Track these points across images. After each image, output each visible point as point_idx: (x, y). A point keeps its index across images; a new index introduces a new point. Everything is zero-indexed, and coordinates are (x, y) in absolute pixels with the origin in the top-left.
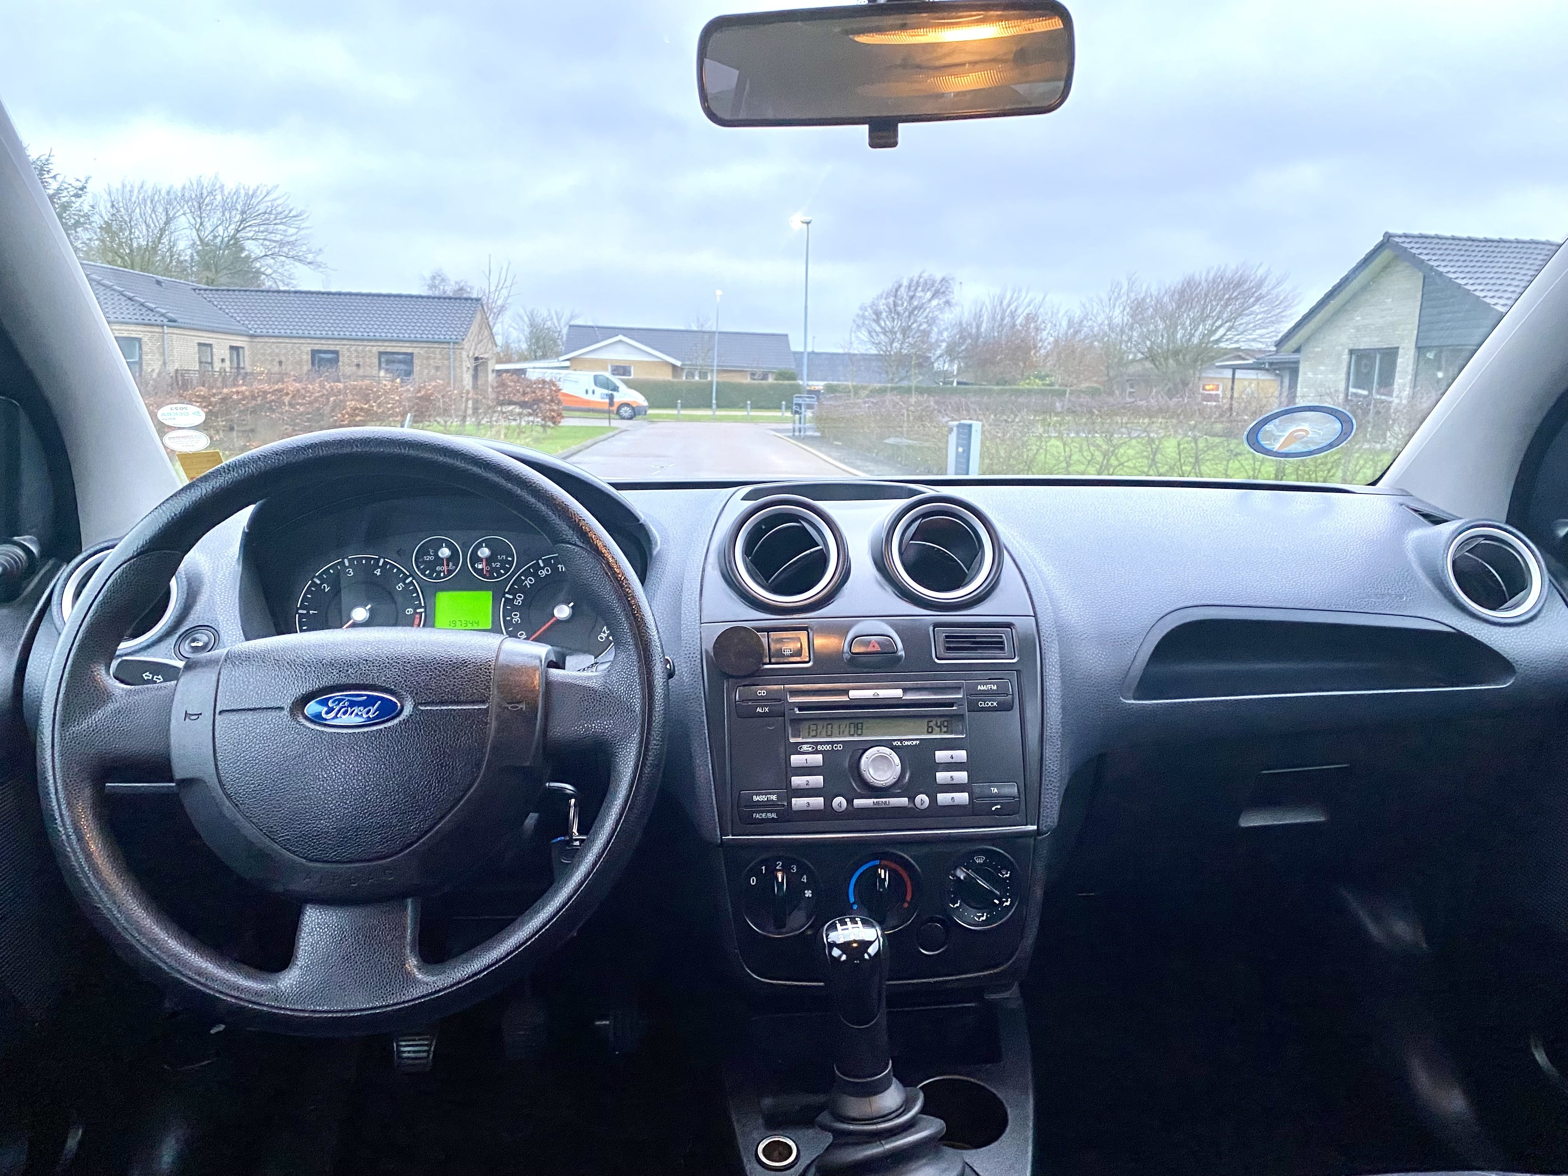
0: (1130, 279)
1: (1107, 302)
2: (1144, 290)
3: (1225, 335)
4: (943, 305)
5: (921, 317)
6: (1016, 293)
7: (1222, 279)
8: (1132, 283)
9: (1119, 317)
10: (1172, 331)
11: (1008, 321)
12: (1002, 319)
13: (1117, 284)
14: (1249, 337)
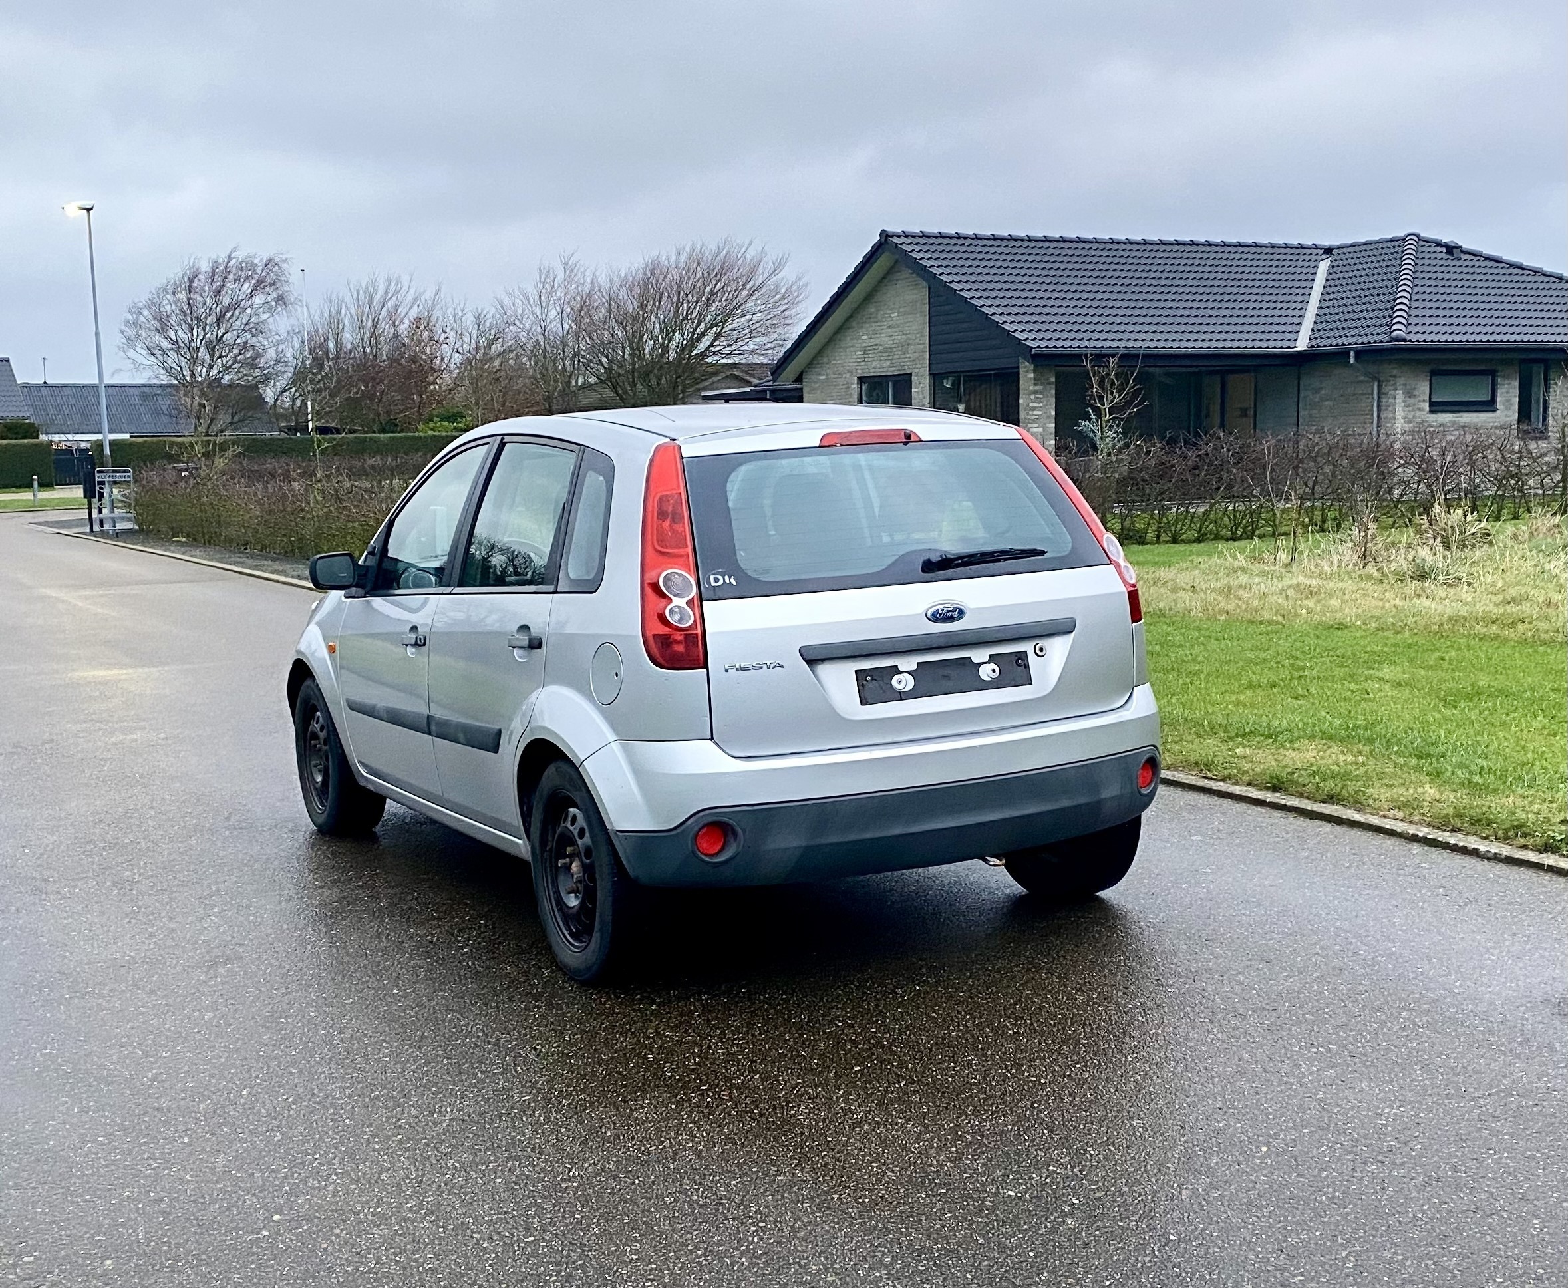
0: (566, 265)
1: (537, 298)
2: (589, 281)
3: (711, 345)
4: (273, 304)
5: (238, 323)
6: (393, 284)
7: (699, 264)
8: (569, 269)
9: (557, 323)
10: (636, 342)
11: (385, 328)
12: (375, 326)
13: (549, 272)
14: (745, 348)
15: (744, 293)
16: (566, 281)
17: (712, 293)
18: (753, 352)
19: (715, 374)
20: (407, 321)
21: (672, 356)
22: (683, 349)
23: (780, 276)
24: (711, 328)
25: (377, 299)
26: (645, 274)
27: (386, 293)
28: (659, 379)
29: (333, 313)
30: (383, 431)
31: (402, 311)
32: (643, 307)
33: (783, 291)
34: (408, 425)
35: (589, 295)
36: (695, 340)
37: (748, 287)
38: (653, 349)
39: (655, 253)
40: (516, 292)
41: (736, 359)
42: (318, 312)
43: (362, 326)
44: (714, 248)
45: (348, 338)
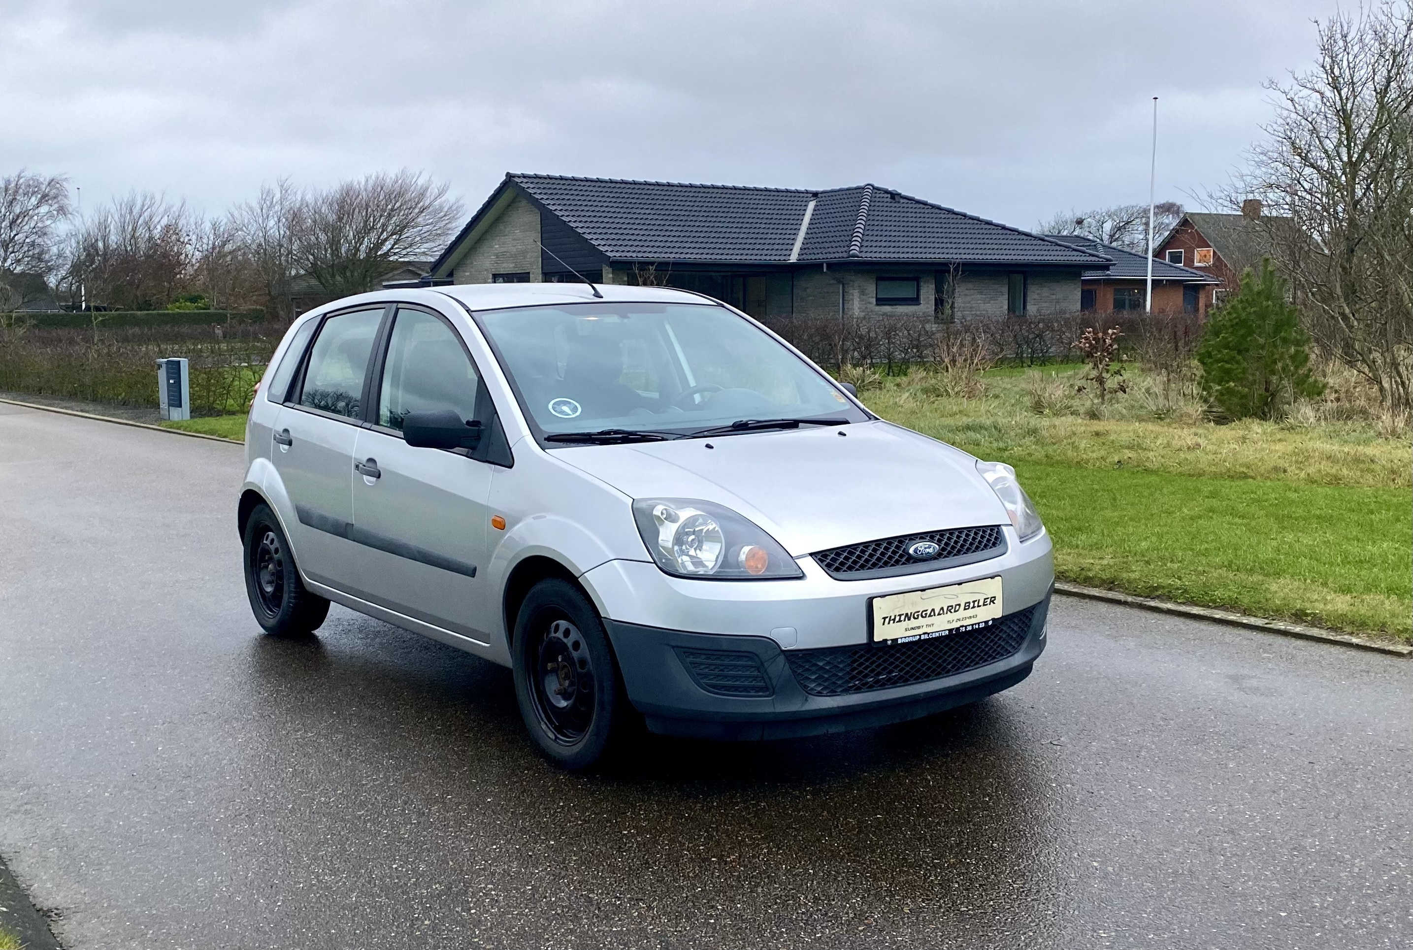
0: (282, 186)
1: (259, 211)
2: (299, 199)
3: (392, 248)
4: (55, 213)
5: (27, 227)
6: (148, 199)
7: (382, 188)
8: (284, 190)
9: (275, 228)
10: (334, 243)
11: (142, 232)
12: (134, 230)
13: (269, 192)
14: (418, 250)
15: (417, 210)
16: (282, 200)
17: (392, 210)
18: (424, 253)
19: (396, 269)
20: (159, 227)
21: (362, 255)
22: (371, 249)
23: (443, 199)
24: (392, 235)
25: (136, 211)
26: (342, 194)
27: (143, 206)
28: (352, 272)
29: (102, 220)
30: (140, 309)
31: (156, 220)
32: (340, 219)
33: (446, 209)
34: (160, 305)
35: (300, 209)
36: (379, 245)
37: (419, 206)
38: (348, 250)
39: (349, 180)
40: (244, 206)
41: (412, 258)
42: (90, 220)
43: (124, 230)
44: (394, 177)
45: (114, 239)
